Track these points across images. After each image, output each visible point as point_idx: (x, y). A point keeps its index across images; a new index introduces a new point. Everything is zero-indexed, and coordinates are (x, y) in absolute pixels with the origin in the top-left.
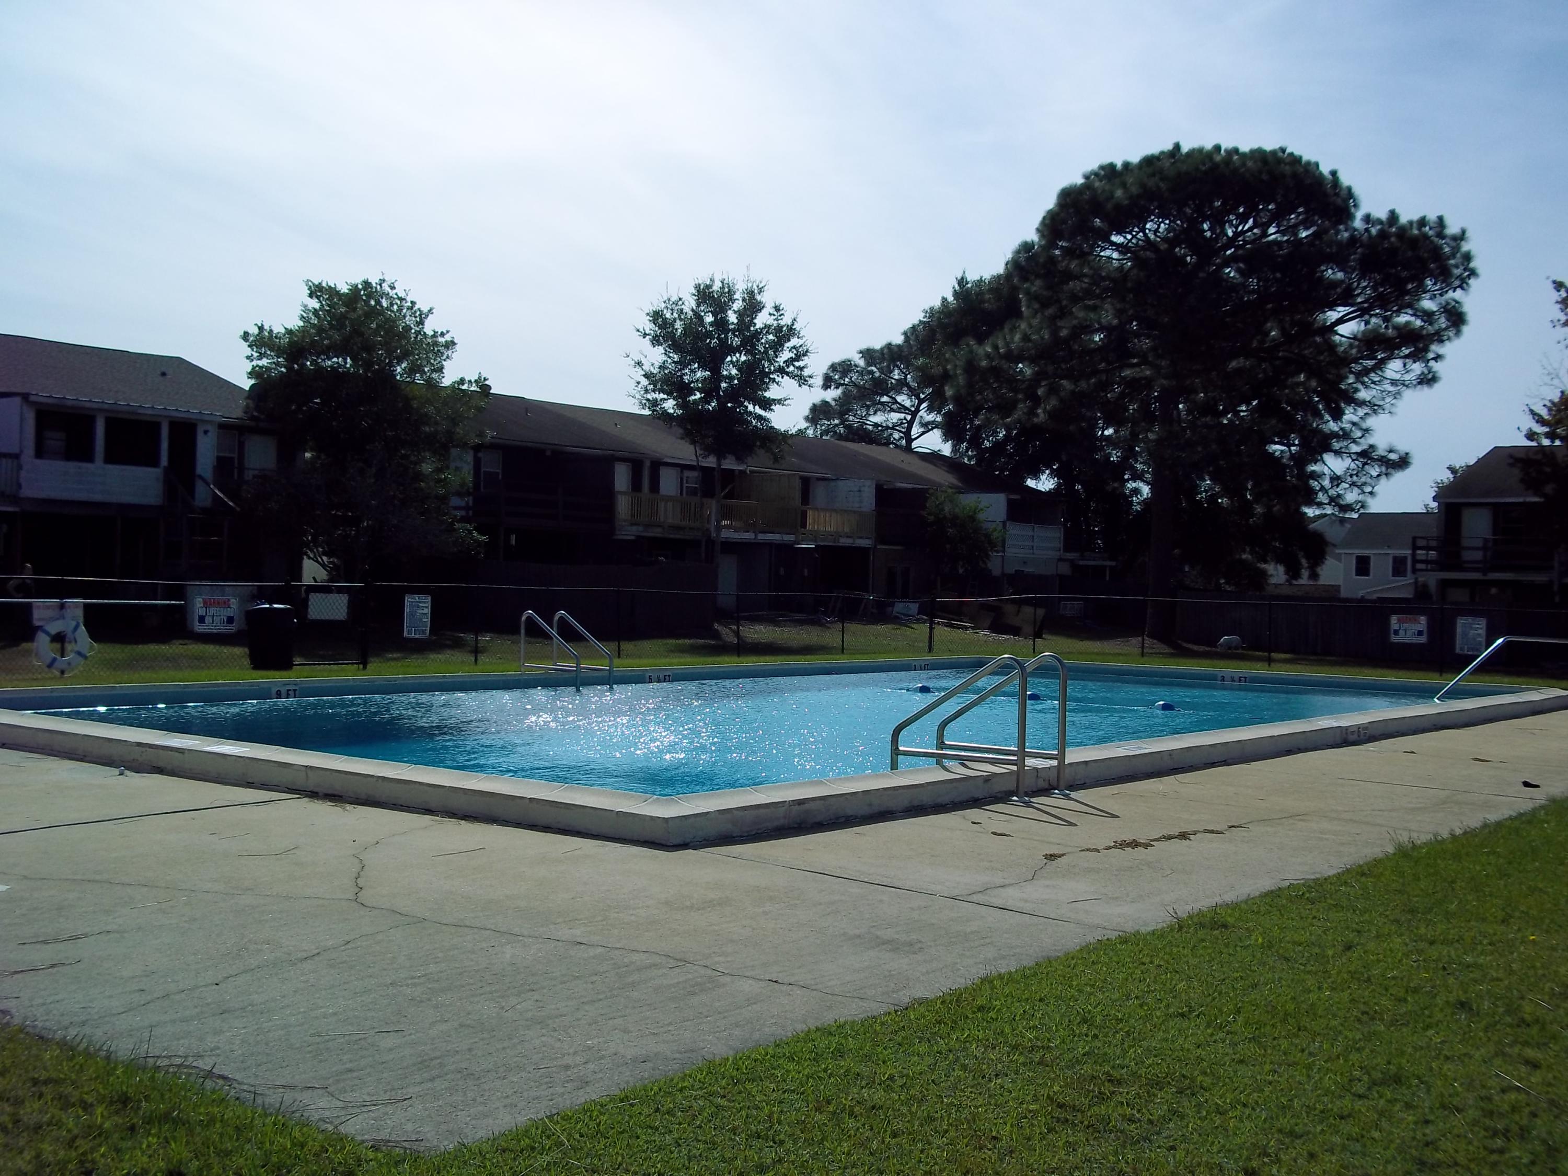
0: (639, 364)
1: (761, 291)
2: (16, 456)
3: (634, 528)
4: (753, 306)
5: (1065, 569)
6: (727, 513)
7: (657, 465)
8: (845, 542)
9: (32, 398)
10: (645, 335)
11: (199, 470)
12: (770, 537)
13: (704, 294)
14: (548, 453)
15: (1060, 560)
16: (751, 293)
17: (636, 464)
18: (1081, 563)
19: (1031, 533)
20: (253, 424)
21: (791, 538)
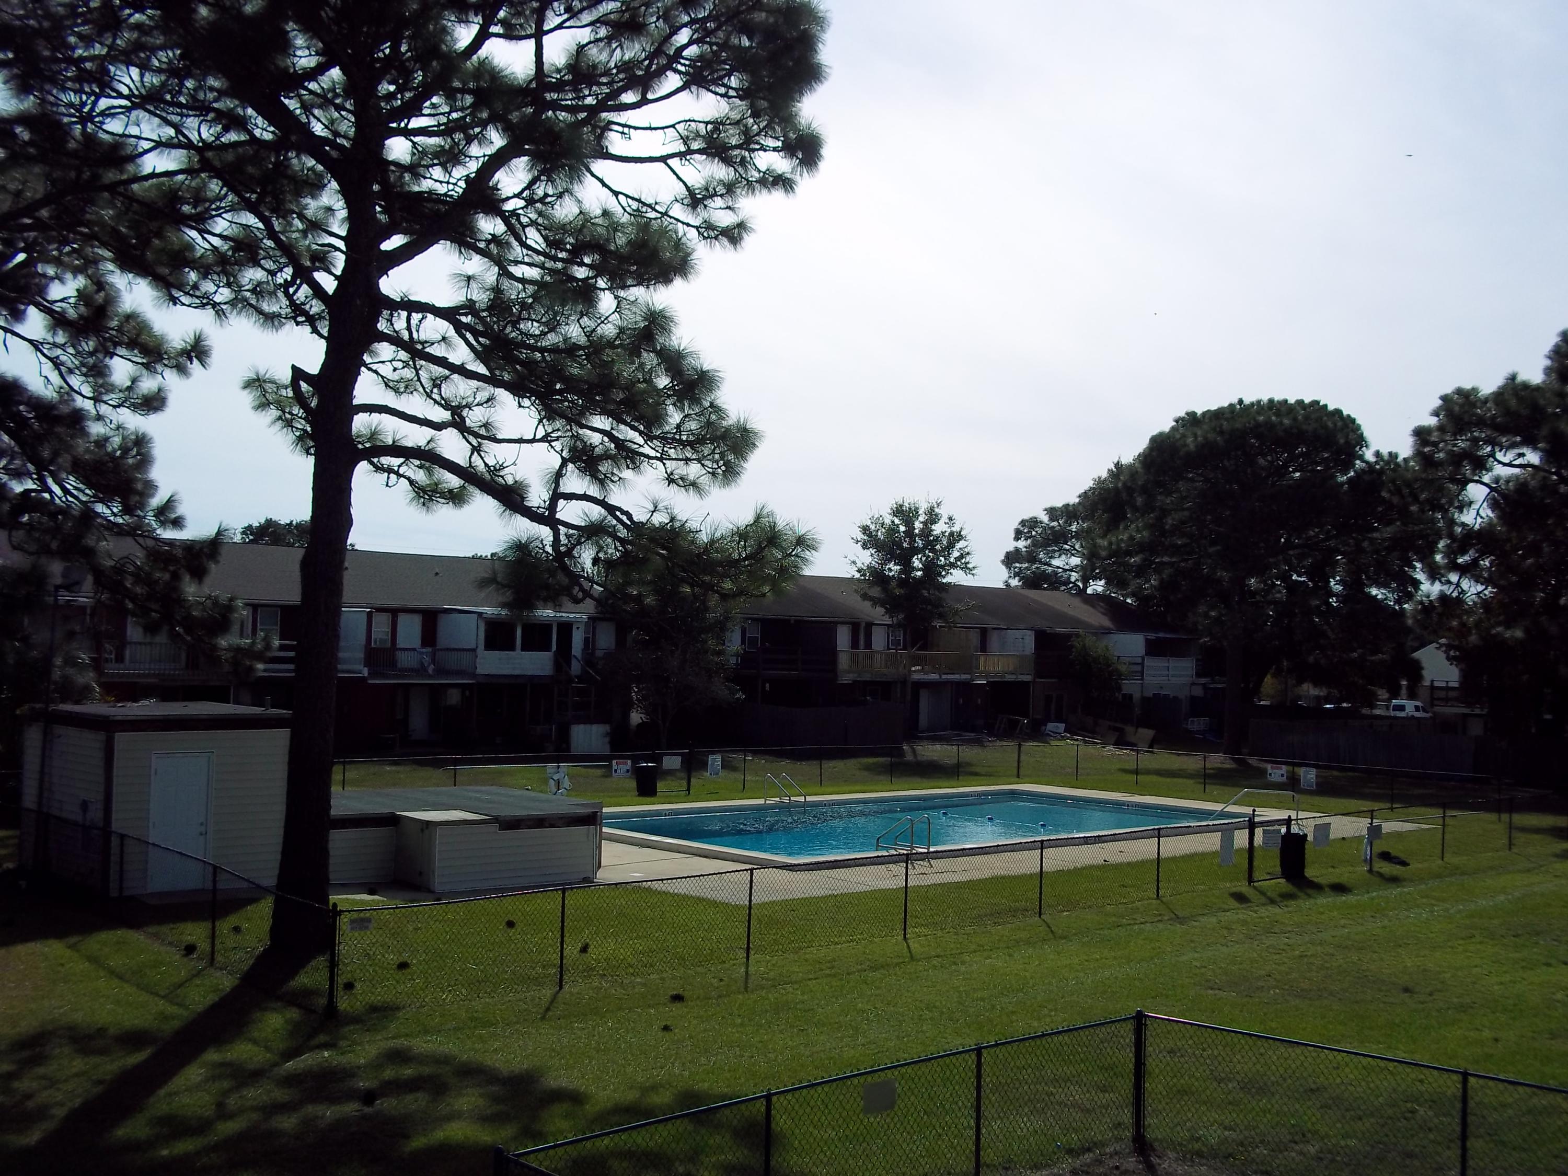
0: (854, 563)
1: (938, 505)
2: (474, 650)
3: (851, 675)
4: (933, 517)
5: (1198, 692)
6: (916, 660)
7: (870, 626)
8: (1010, 678)
9: (484, 615)
10: (857, 542)
11: (574, 652)
12: (951, 677)
13: (899, 511)
14: (792, 622)
15: (1193, 684)
16: (932, 509)
17: (855, 627)
18: (1212, 686)
19: (1166, 665)
20: (601, 616)
21: (968, 676)
